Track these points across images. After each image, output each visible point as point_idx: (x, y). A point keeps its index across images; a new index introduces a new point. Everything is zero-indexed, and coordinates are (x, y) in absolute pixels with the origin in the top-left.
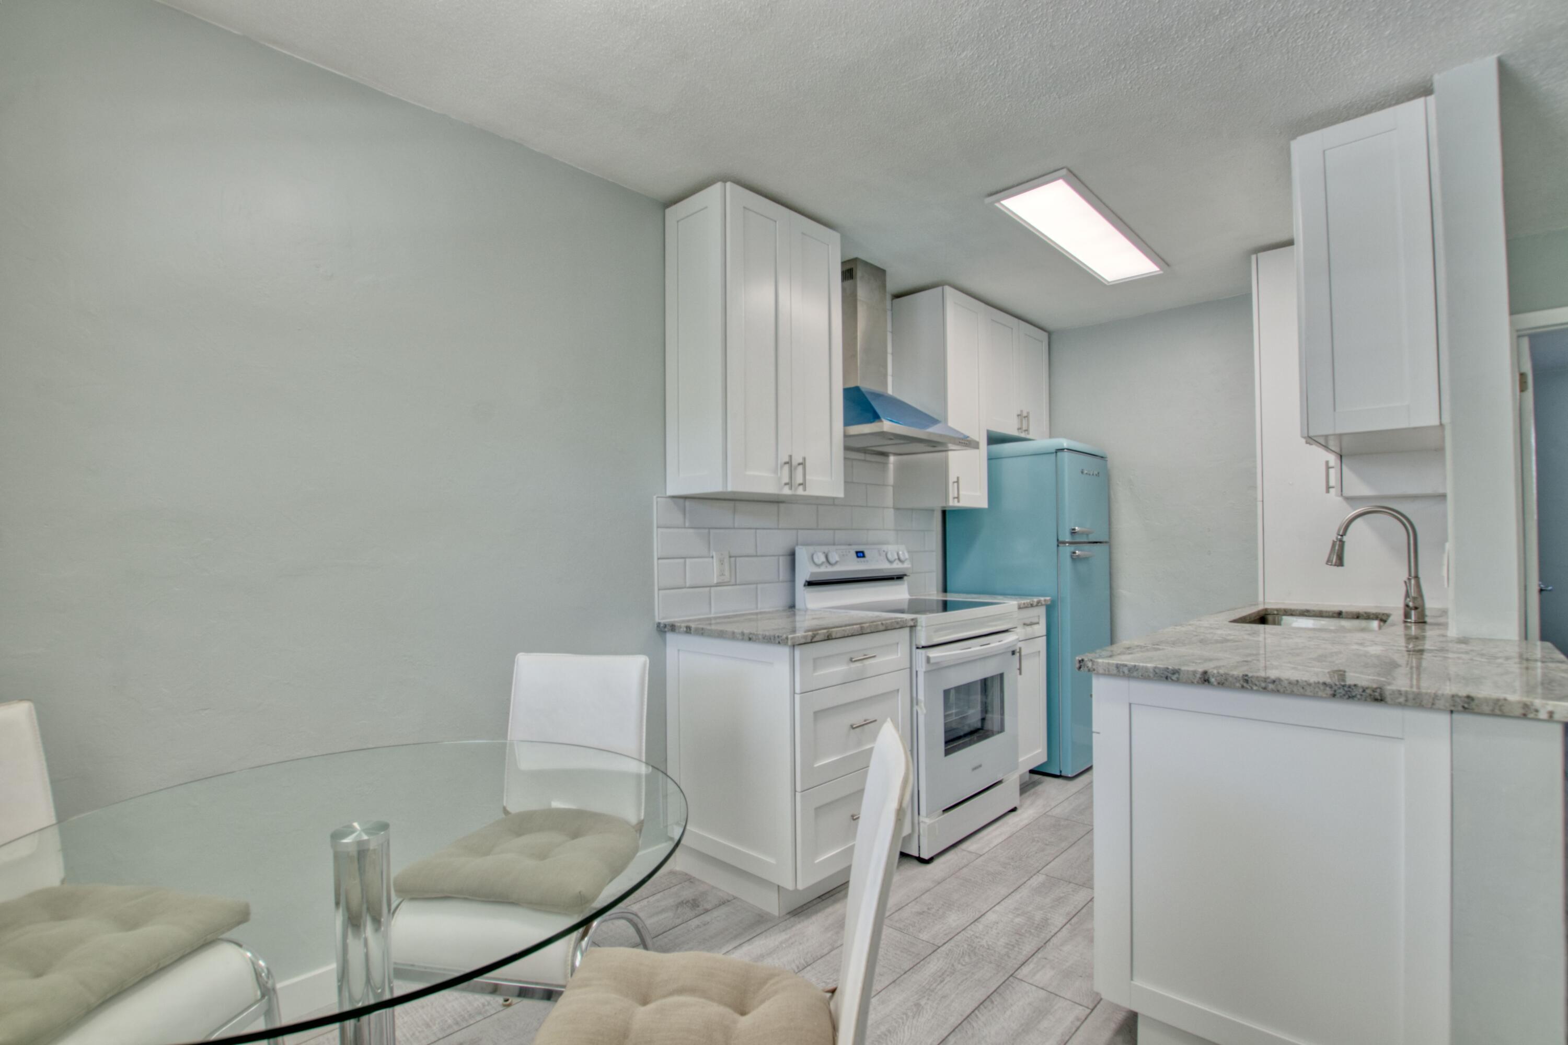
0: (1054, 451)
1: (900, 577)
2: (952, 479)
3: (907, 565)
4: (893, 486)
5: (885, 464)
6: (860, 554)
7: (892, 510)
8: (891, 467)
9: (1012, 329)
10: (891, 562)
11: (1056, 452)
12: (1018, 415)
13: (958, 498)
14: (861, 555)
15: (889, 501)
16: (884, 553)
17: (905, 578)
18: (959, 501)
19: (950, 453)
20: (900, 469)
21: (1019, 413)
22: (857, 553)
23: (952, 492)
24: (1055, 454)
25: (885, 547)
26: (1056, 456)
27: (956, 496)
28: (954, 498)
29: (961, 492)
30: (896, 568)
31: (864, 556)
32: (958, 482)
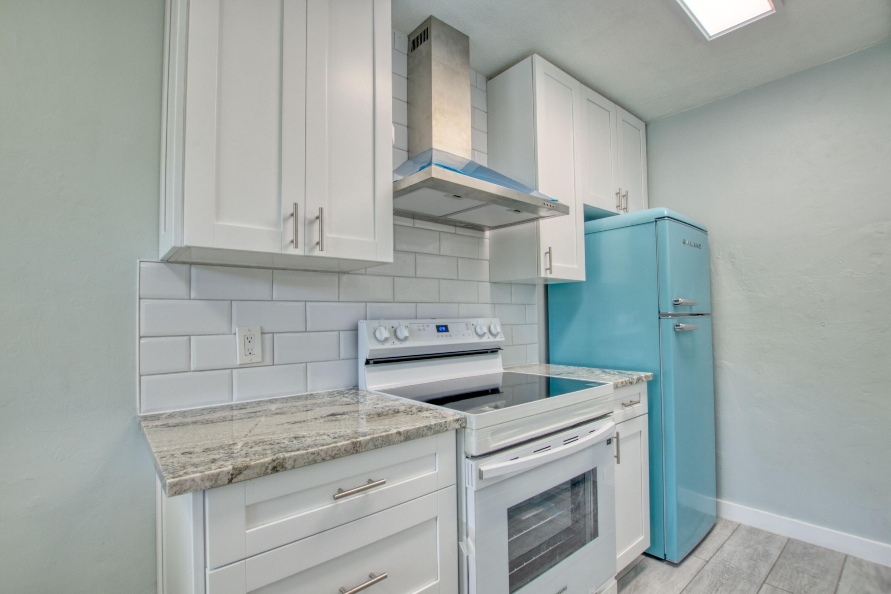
0: (654, 220)
1: (494, 351)
2: (544, 249)
3: (500, 339)
4: (489, 261)
5: (482, 238)
6: (442, 329)
7: (488, 285)
8: (487, 242)
9: (609, 112)
10: (481, 336)
11: (656, 221)
12: (617, 194)
13: (550, 269)
14: (444, 328)
15: (486, 276)
16: (473, 327)
17: (500, 351)
18: (551, 273)
19: (542, 222)
20: (496, 243)
21: (618, 191)
22: (438, 327)
23: (544, 263)
24: (655, 222)
25: (474, 321)
26: (656, 225)
27: (548, 267)
28: (546, 269)
29: (553, 264)
30: (487, 341)
31: (447, 330)
32: (550, 252)
